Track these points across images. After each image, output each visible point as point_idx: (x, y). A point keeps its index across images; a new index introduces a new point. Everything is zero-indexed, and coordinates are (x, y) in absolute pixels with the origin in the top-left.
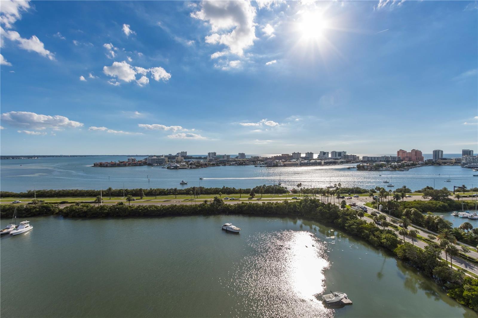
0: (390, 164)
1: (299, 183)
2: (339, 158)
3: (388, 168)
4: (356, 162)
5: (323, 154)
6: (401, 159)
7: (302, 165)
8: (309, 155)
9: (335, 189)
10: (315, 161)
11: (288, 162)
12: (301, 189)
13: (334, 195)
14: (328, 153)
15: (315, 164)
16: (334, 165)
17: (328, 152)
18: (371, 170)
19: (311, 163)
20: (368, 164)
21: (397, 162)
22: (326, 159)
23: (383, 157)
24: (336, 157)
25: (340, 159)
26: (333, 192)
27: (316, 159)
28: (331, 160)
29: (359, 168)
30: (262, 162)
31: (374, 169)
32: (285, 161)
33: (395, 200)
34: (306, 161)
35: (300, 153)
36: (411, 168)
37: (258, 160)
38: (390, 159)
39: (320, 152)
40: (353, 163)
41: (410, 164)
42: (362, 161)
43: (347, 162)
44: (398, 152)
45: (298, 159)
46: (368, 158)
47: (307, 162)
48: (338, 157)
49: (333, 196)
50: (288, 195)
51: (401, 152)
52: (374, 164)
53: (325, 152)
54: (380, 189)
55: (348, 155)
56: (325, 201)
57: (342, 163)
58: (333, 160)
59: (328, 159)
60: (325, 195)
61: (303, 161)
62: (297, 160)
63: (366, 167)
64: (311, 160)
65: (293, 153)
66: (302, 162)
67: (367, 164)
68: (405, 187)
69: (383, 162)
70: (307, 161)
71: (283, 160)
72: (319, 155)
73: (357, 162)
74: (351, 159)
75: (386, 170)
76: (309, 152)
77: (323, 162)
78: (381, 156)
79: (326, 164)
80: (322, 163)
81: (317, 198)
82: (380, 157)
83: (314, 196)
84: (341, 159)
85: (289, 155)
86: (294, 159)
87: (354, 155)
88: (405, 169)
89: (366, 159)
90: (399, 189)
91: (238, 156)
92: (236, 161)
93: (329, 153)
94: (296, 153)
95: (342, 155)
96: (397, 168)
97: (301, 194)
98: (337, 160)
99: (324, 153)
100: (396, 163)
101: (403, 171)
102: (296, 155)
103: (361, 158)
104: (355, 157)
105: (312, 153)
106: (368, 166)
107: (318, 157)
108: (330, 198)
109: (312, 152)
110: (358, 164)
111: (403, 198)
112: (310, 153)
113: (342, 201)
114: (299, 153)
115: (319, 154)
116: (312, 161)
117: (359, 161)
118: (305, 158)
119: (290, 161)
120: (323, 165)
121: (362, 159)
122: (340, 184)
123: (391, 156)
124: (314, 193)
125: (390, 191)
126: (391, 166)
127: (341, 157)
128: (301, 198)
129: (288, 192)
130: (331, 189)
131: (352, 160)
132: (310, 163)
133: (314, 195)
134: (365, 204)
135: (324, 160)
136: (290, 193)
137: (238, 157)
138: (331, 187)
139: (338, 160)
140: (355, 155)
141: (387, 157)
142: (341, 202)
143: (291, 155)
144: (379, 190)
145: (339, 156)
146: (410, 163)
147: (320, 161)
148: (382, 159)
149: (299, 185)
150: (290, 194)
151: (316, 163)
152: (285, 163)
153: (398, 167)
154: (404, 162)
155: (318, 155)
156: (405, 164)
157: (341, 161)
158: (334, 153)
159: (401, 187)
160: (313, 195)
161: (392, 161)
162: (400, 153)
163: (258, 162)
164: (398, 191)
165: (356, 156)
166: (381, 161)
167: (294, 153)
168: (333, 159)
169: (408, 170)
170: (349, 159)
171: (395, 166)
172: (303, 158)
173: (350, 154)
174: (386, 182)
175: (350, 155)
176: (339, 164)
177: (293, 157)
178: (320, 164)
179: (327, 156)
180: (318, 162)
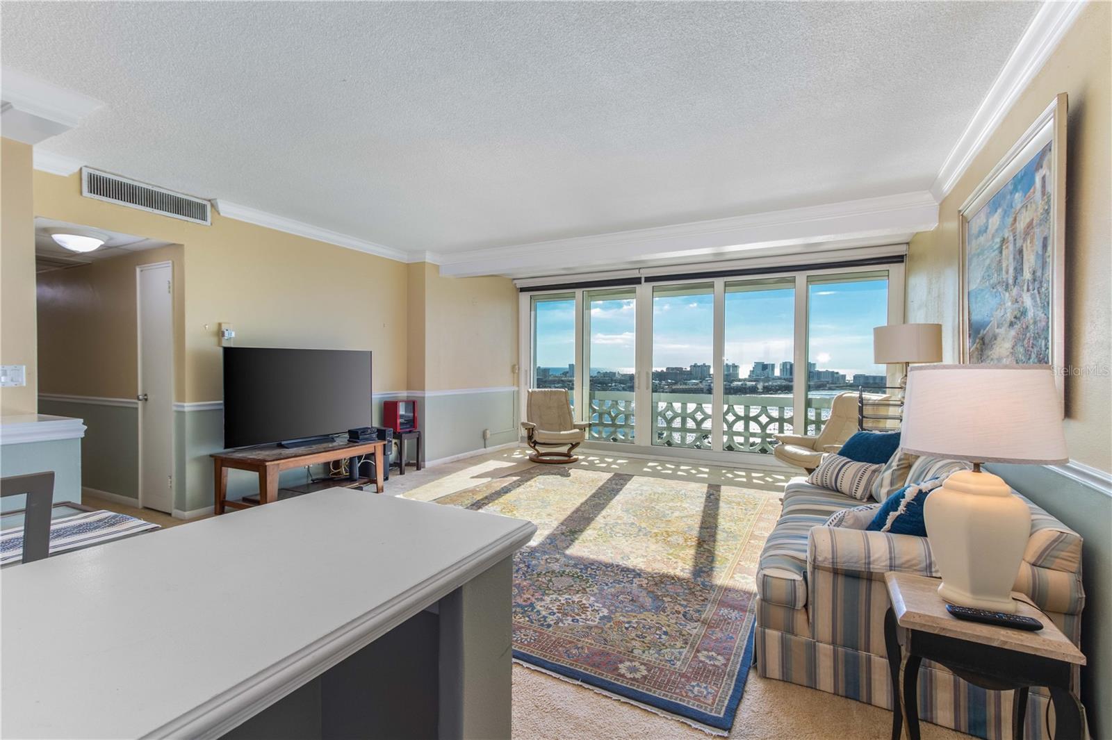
4: (837, 387)
5: (763, 369)
8: (730, 371)
10: (742, 384)
11: (681, 385)
14: (773, 366)
15: (744, 391)
17: (773, 363)
22: (767, 379)
24: (792, 374)
27: (745, 380)
28: (779, 383)
30: (622, 386)
32: (675, 384)
37: (612, 381)
39: (755, 363)
40: (830, 389)
42: (851, 387)
43: (817, 388)
45: (703, 380)
46: (867, 378)
53: (765, 363)
55: (820, 370)
58: (783, 384)
62: (701, 382)
64: (734, 381)
65: (693, 364)
71: (670, 381)
72: (753, 371)
73: (840, 388)
74: (827, 380)
76: (731, 364)
77: (760, 386)
79: (767, 390)
80: (758, 389)
85: (682, 369)
86: (694, 379)
87: (833, 372)
89: (861, 381)
91: (568, 370)
92: (562, 381)
93: (776, 366)
94: (698, 364)
99: (765, 367)
102: (701, 372)
103: (850, 378)
104: (836, 376)
105: (736, 366)
107: (750, 376)
109: (735, 364)
112: (733, 367)
114: (704, 366)
115: (752, 369)
116: (737, 384)
117: (845, 385)
119: (686, 384)
121: (852, 382)
131: (828, 383)
132: (733, 389)
135: (763, 381)
137: (567, 372)
140: (836, 371)
143: (689, 369)
147: (755, 383)
151: (743, 389)
152: (674, 387)
155: (750, 371)
158: (786, 366)
163: (613, 384)
165: (837, 373)
167: (694, 366)
168: (784, 379)
170: (822, 380)
173: (824, 370)
175: (824, 372)
177: (691, 374)
178: (753, 390)
179: (770, 373)
180: (749, 387)
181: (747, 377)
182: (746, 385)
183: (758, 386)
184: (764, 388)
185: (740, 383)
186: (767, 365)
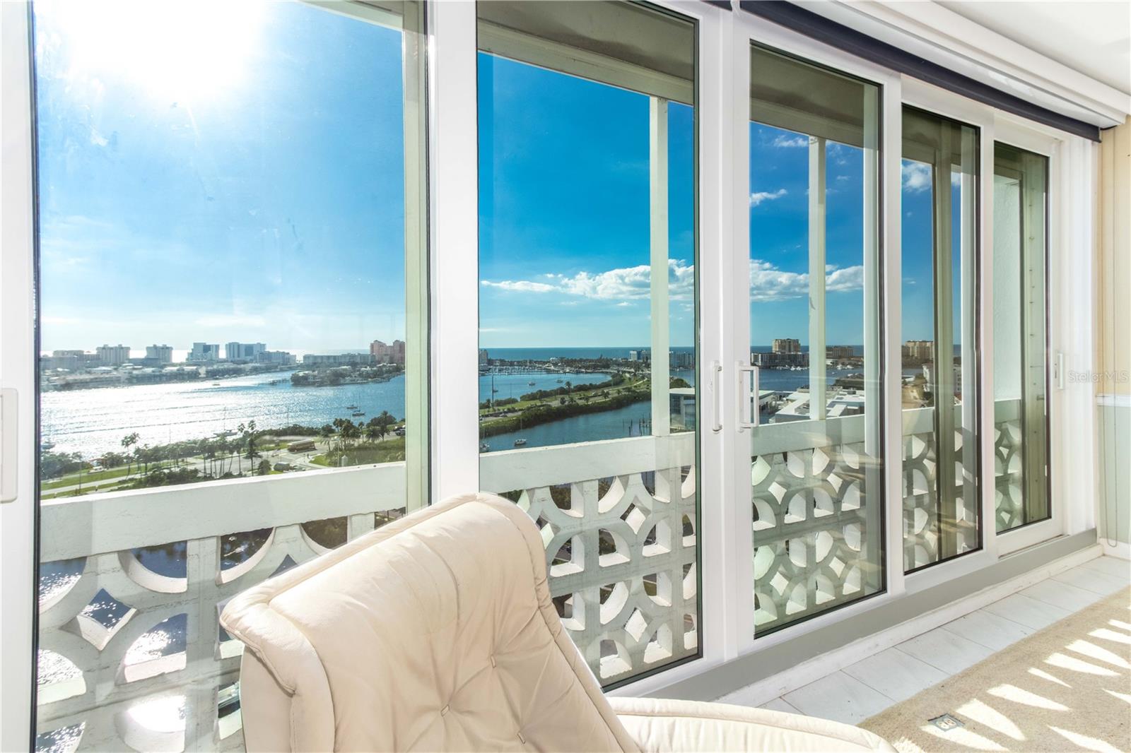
0: (358, 371)
1: (129, 433)
2: (248, 358)
3: (354, 378)
4: (288, 368)
5: (204, 351)
6: (377, 358)
7: (133, 380)
8: (159, 355)
9: (240, 435)
10: (178, 370)
11: (81, 374)
12: (138, 451)
13: (239, 452)
14: (217, 347)
15: (180, 376)
16: (235, 377)
17: (216, 344)
18: (321, 384)
19: (165, 375)
20: (316, 372)
21: (370, 366)
22: (211, 362)
23: (344, 356)
24: (239, 356)
25: (251, 361)
26: (238, 444)
27: (181, 364)
28: (226, 366)
29: (298, 382)
31: (329, 382)
33: (370, 441)
34: (149, 370)
35: (128, 349)
36: (394, 377)
38: (358, 360)
39: (195, 344)
40: (282, 370)
41: (391, 369)
42: (302, 367)
43: (268, 370)
44: (372, 346)
45: (120, 366)
46: (315, 357)
47: (153, 372)
48: (243, 357)
49: (235, 454)
50: (85, 474)
51: (377, 345)
52: (328, 372)
53: (207, 344)
54: (344, 422)
55: (271, 351)
56: (213, 471)
57: (256, 371)
58: (232, 366)
59: (218, 362)
60: (213, 456)
61: (134, 369)
62: (115, 369)
63: (311, 380)
64: (165, 366)
65: (102, 346)
66: (135, 372)
67: (314, 371)
68: (385, 413)
69: (345, 367)
70: (153, 369)
71: (60, 369)
72: (192, 354)
73: (291, 369)
74: (278, 361)
75: (353, 383)
76: (160, 345)
77: (203, 370)
78: (340, 354)
79: (213, 375)
80: (200, 374)
81: (190, 468)
82: (338, 356)
83: (180, 464)
84: (252, 363)
85: (83, 352)
86: (104, 366)
87: (284, 352)
88: (384, 378)
89: (311, 361)
90: (375, 419)
93: (220, 347)
94: (110, 346)
95: (255, 352)
96: (370, 378)
97: (134, 466)
98: (242, 366)
99: (207, 348)
100: (368, 368)
101: (381, 382)
102: (115, 355)
103: (300, 359)
104: (286, 356)
105: (168, 348)
106: (316, 376)
107: (187, 359)
108: (227, 461)
109: (168, 346)
110: (294, 372)
111: (383, 435)
112: (163, 348)
113: (262, 463)
114: (122, 348)
115: (191, 351)
116: (168, 369)
117: (295, 365)
118: (144, 362)
119: (89, 373)
120: (204, 379)
121: (302, 362)
122: (252, 424)
123: (359, 354)
124: (180, 456)
125: (361, 424)
126: (360, 375)
127: (251, 357)
128: (138, 476)
129: (86, 466)
130: (229, 439)
131: (279, 364)
132: (163, 375)
133: (180, 460)
134: (313, 460)
135: (205, 364)
136: (91, 467)
138: (231, 434)
139: (245, 365)
140: (286, 351)
141: (353, 356)
142: (257, 467)
143: (94, 352)
144: (341, 426)
145: (246, 355)
146: (391, 366)
147: (195, 368)
148: (343, 360)
149: (132, 439)
150: (92, 471)
151: (180, 374)
153: (372, 376)
154: (381, 365)
155: (188, 353)
156: (384, 369)
157: (253, 367)
158: (233, 348)
159: (378, 415)
160: (177, 462)
161: (362, 363)
162: (376, 348)
164: (375, 422)
165: (288, 353)
166: (340, 364)
167: (104, 348)
168: (232, 361)
169: (389, 381)
170: (275, 361)
171: (367, 372)
172: (136, 362)
173: (275, 351)
174: (352, 408)
175: (274, 353)
176: (247, 375)
177: (99, 359)
178: (194, 377)
179: (214, 355)
180: (188, 372)
181: (184, 361)
182: (183, 370)
183: (200, 371)
184: (208, 372)
185: (175, 369)
186: (210, 346)
